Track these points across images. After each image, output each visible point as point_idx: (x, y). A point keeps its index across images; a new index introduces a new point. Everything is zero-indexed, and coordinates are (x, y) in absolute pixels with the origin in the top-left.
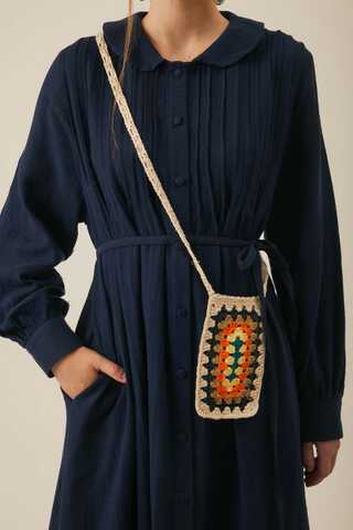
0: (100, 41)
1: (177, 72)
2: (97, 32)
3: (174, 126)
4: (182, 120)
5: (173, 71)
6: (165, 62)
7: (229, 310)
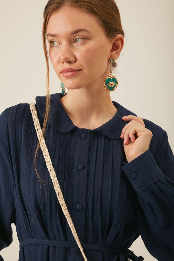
0: (32, 108)
1: (83, 135)
2: (32, 102)
3: (78, 170)
4: (84, 167)
5: (81, 134)
6: (76, 129)
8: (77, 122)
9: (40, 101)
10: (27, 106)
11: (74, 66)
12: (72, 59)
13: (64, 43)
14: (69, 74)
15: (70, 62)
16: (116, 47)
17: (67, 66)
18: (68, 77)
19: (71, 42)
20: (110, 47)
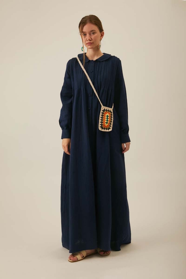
0: (78, 58)
1: (92, 62)
2: (77, 57)
3: (91, 72)
4: (93, 71)
6: (90, 60)
7: (106, 109)
8: (90, 59)
9: (80, 56)
10: (75, 59)
11: (91, 42)
12: (91, 39)
14: (90, 44)
15: (90, 40)
16: (102, 35)
17: (89, 41)
18: (89, 45)
19: (90, 34)
20: (101, 35)
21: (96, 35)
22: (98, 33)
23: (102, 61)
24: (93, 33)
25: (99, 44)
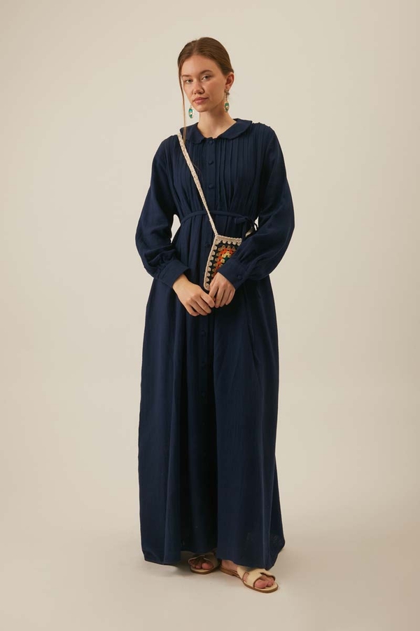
3: (209, 164)
4: (213, 161)
5: (209, 142)
7: (224, 242)
8: (207, 136)
11: (202, 96)
13: (195, 80)
14: (200, 101)
15: (200, 93)
16: (230, 81)
17: (198, 96)
18: (199, 104)
19: (199, 80)
20: (225, 81)
21: (213, 80)
22: (219, 77)
23: (233, 139)
24: (206, 77)
25: (222, 102)
